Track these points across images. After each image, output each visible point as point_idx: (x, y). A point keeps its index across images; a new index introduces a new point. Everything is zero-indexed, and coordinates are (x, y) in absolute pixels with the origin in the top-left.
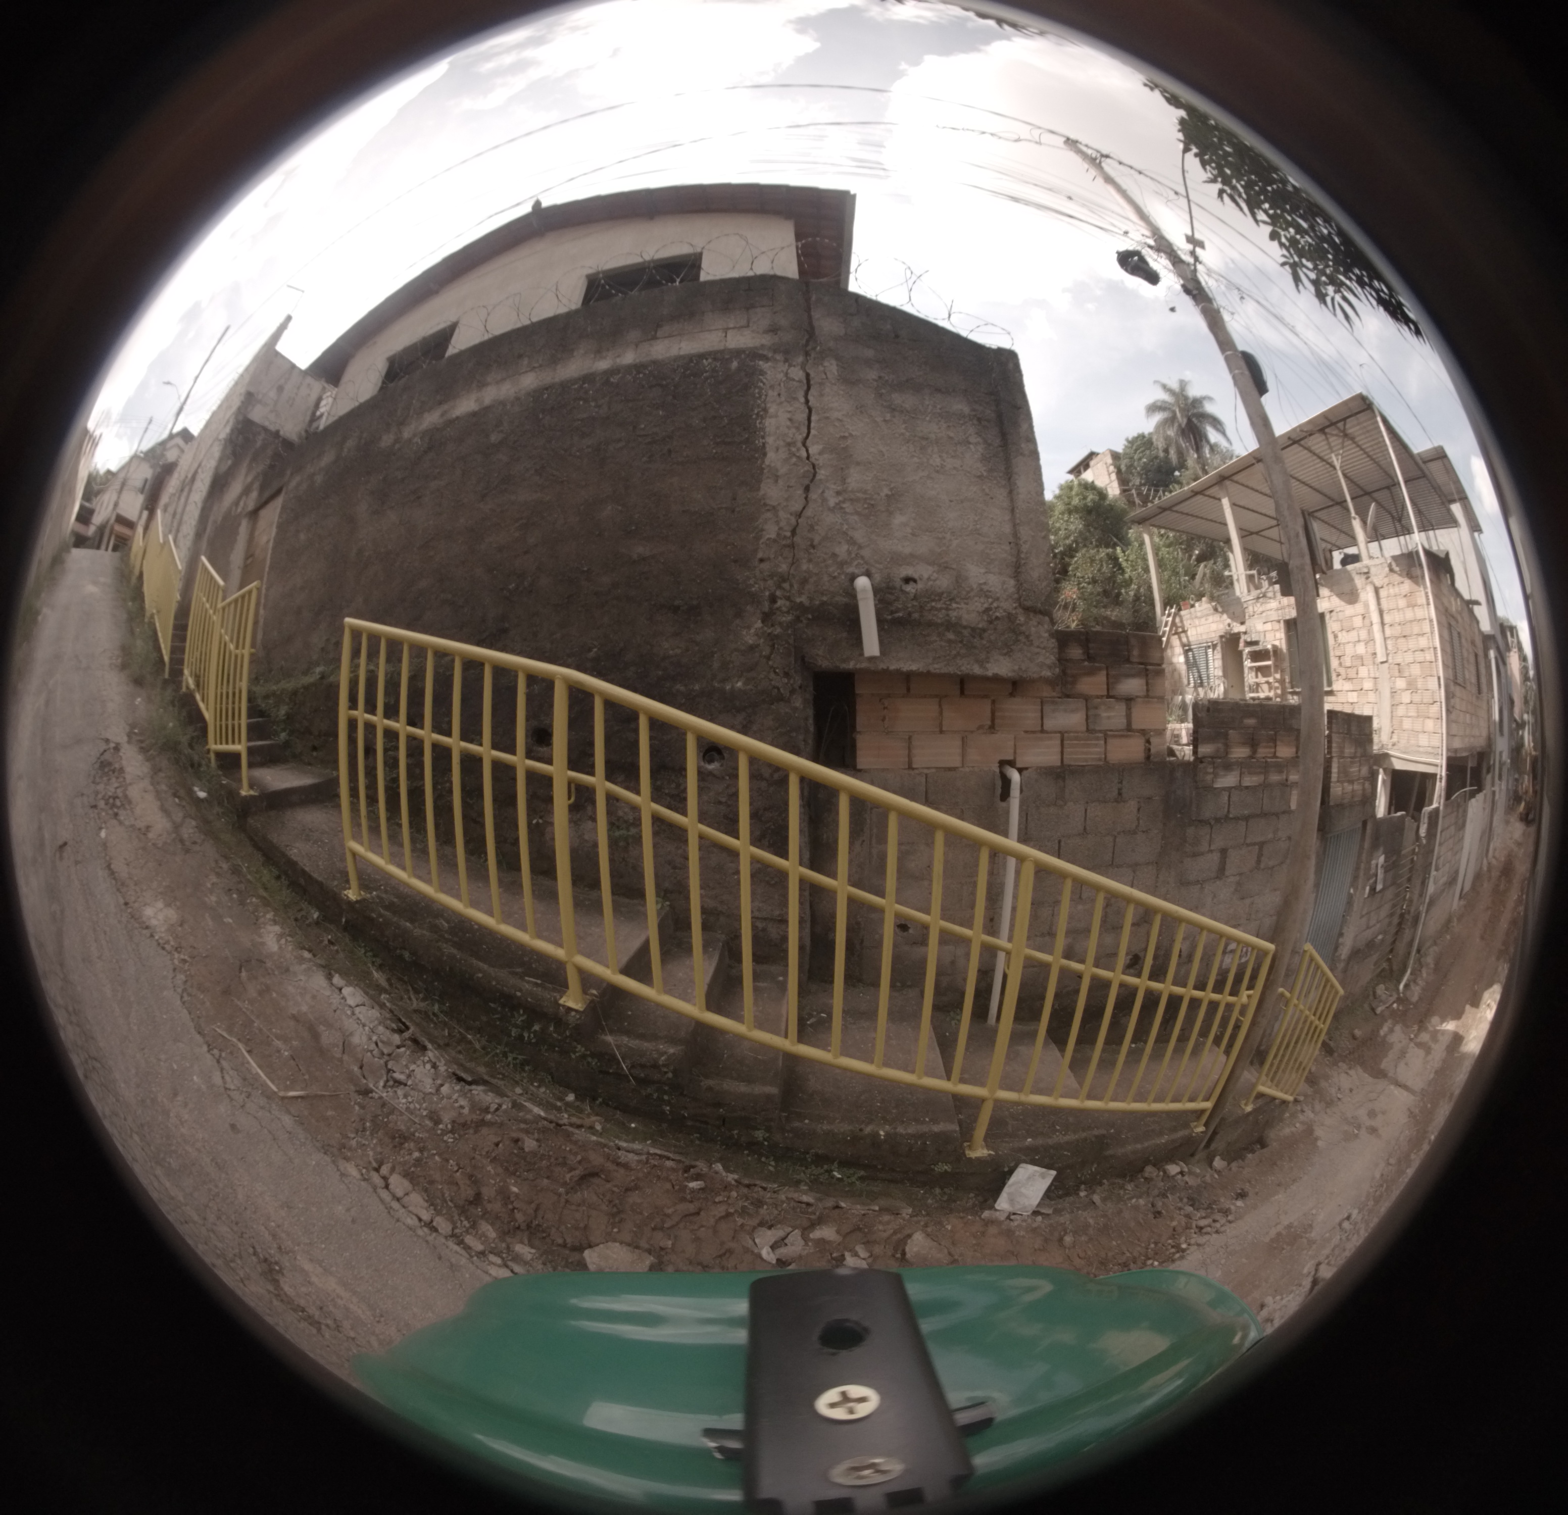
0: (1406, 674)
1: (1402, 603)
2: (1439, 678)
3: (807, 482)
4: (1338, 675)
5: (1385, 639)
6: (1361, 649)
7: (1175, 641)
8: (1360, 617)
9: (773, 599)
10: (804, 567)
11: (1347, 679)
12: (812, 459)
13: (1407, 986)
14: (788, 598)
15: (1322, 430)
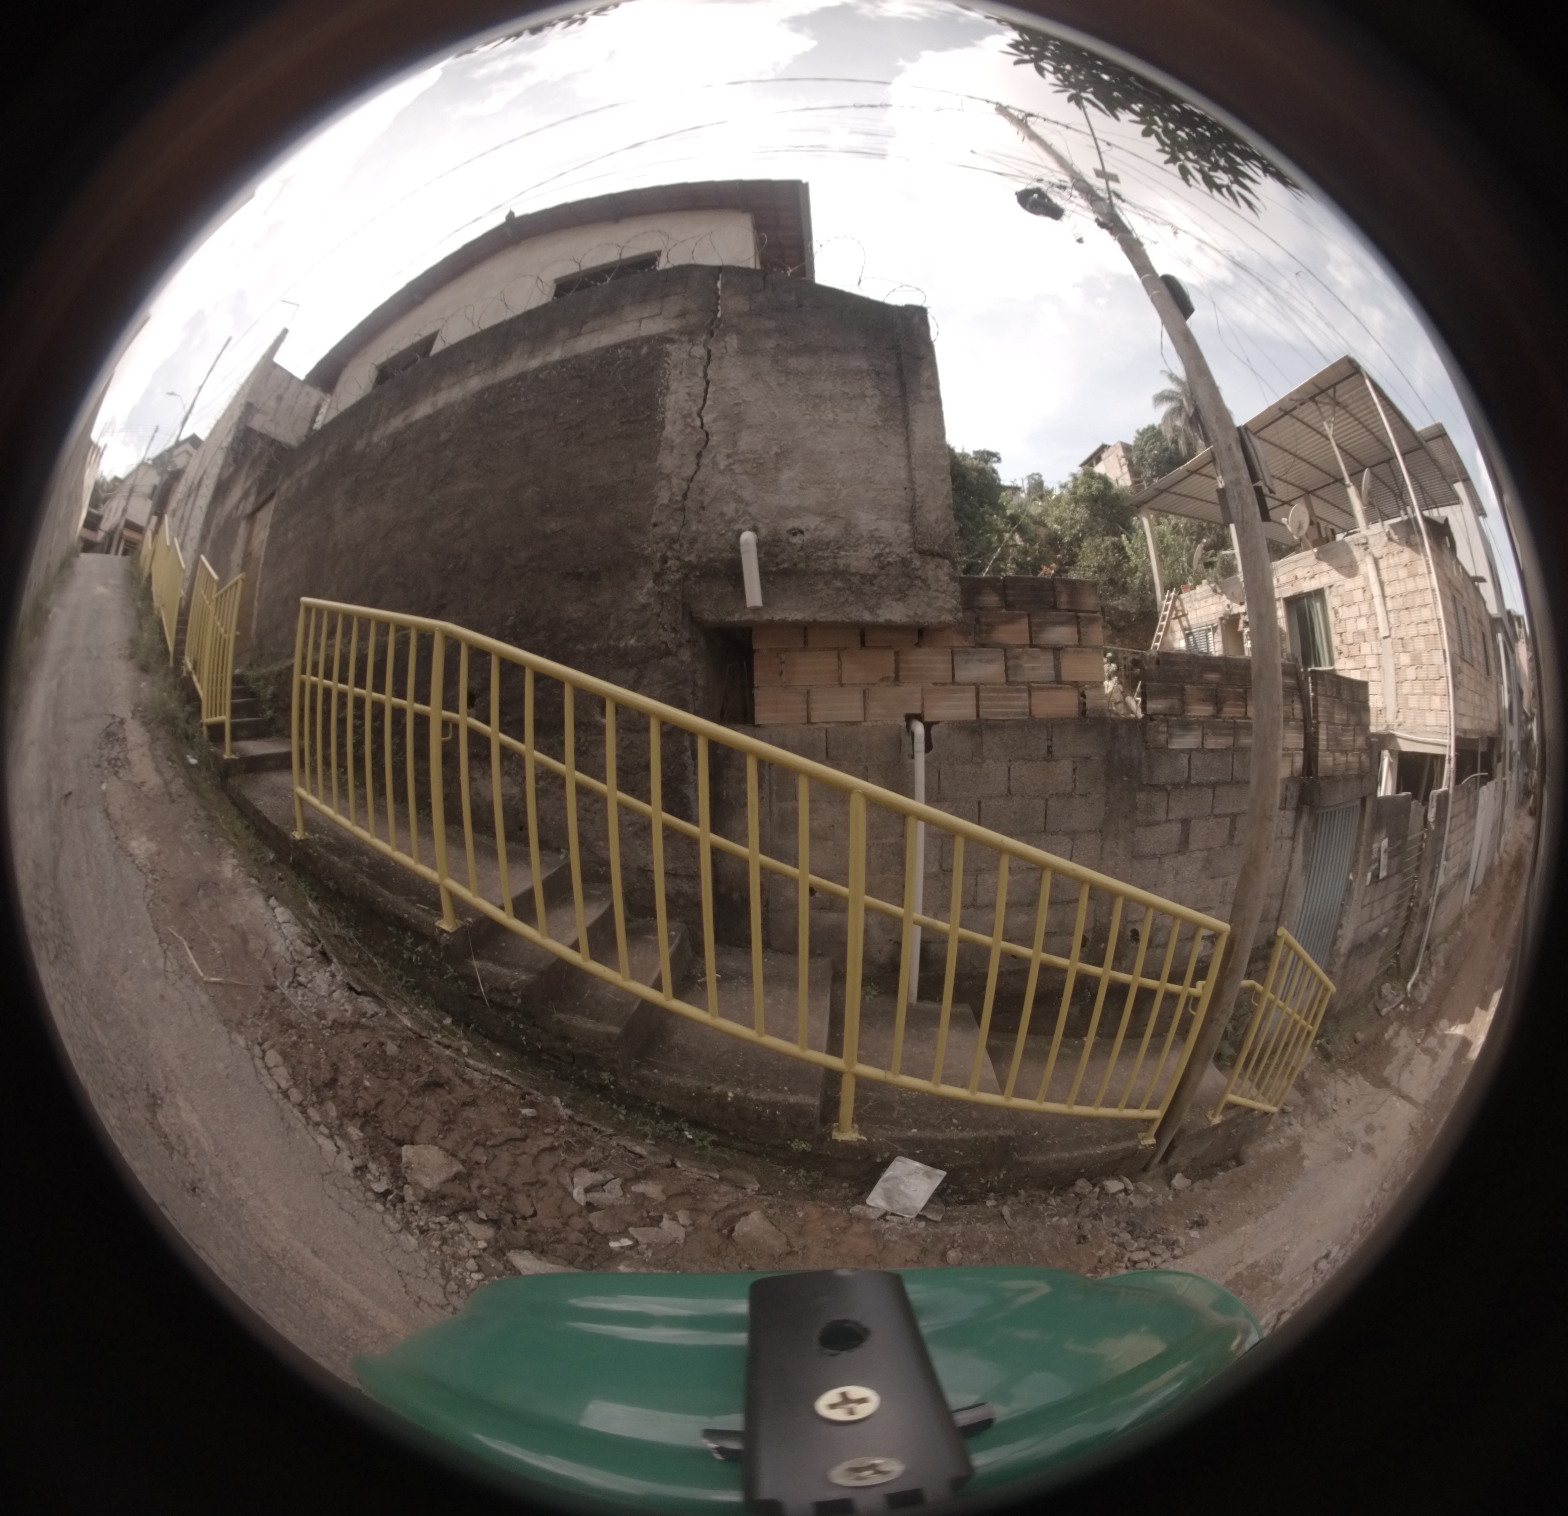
0: (1410, 649)
1: (1403, 573)
2: (1444, 651)
3: (699, 449)
4: (1341, 653)
5: (1387, 612)
6: (1362, 624)
7: (1176, 625)
8: (1360, 591)
9: (664, 560)
10: (694, 528)
11: (1349, 657)
12: (706, 428)
13: (1415, 985)
14: (678, 558)
15: (1313, 399)
